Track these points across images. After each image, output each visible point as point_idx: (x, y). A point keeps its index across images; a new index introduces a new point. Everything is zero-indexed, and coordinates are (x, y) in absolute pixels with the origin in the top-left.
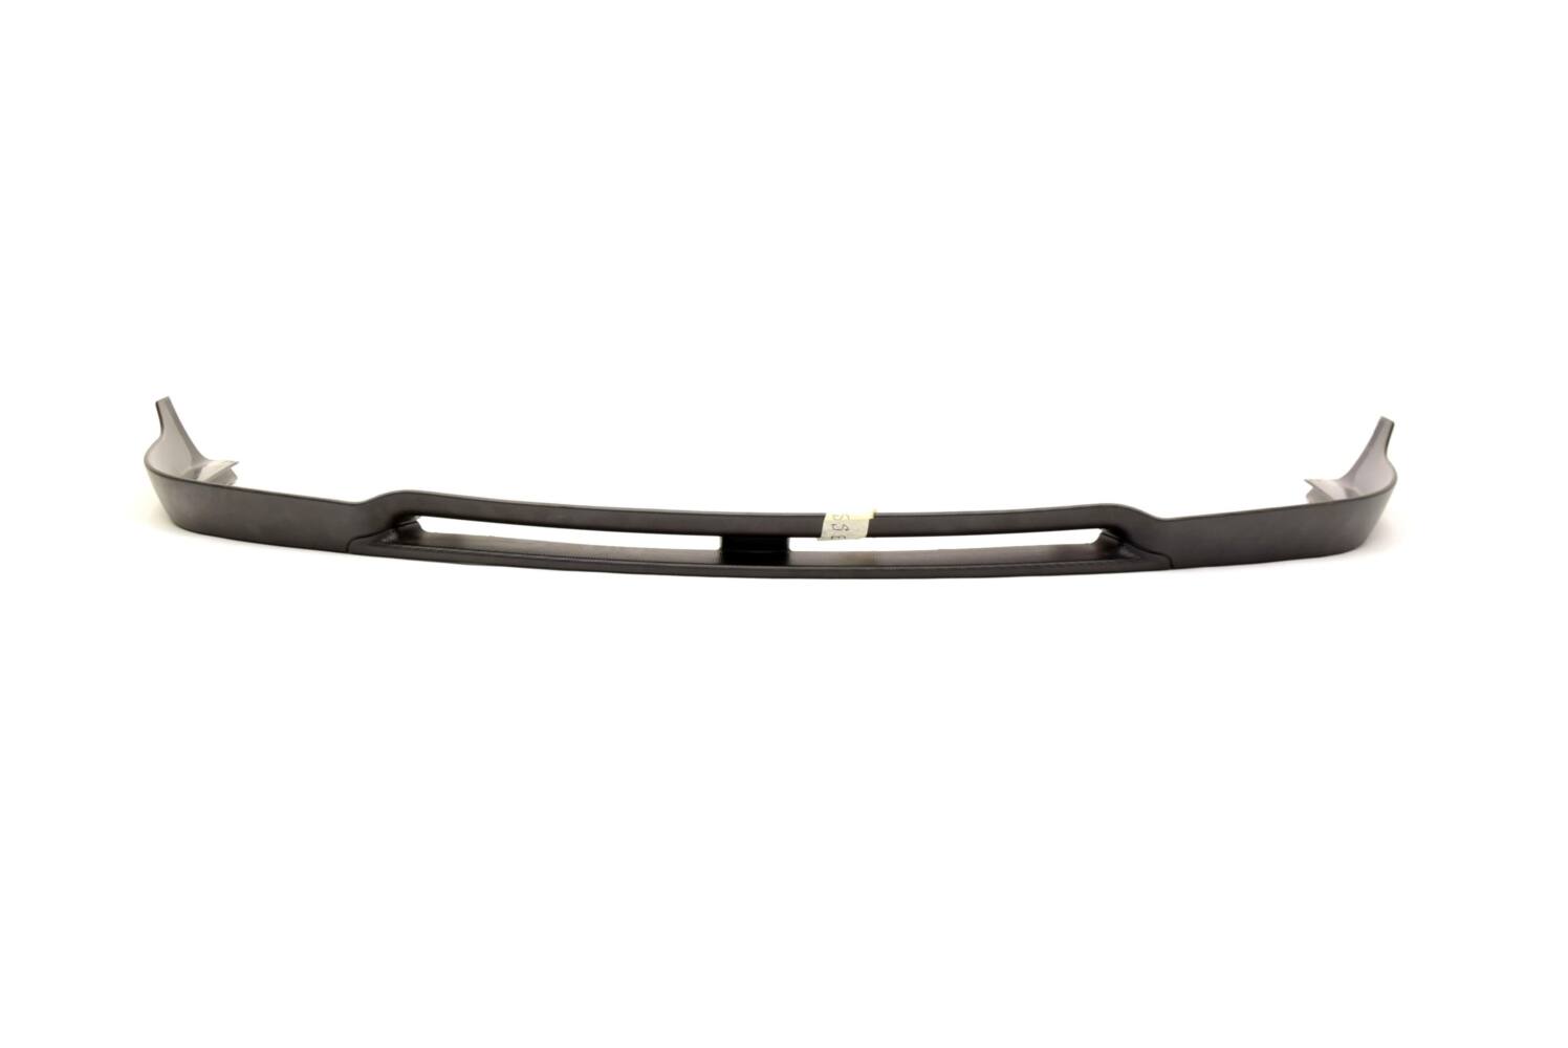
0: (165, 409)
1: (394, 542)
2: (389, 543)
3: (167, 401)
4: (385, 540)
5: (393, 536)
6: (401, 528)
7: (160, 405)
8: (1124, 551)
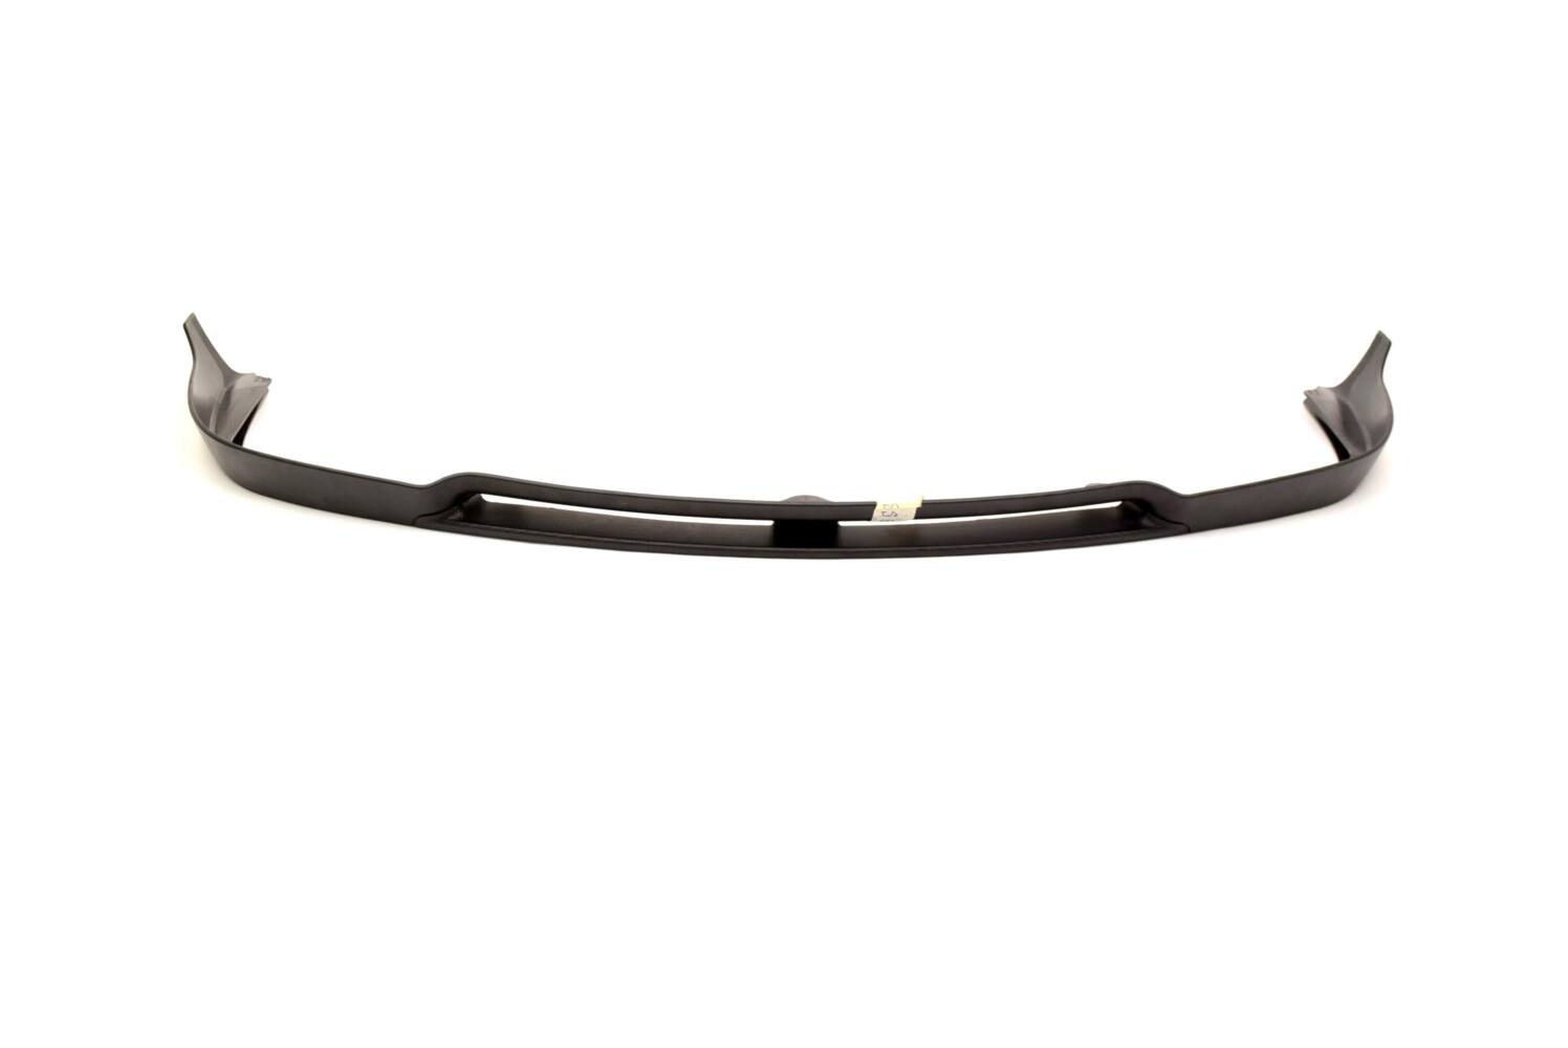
0: (193, 331)
1: (460, 520)
2: (456, 520)
3: (193, 320)
4: (451, 518)
5: (459, 515)
6: (465, 504)
7: (187, 325)
8: (1146, 522)
